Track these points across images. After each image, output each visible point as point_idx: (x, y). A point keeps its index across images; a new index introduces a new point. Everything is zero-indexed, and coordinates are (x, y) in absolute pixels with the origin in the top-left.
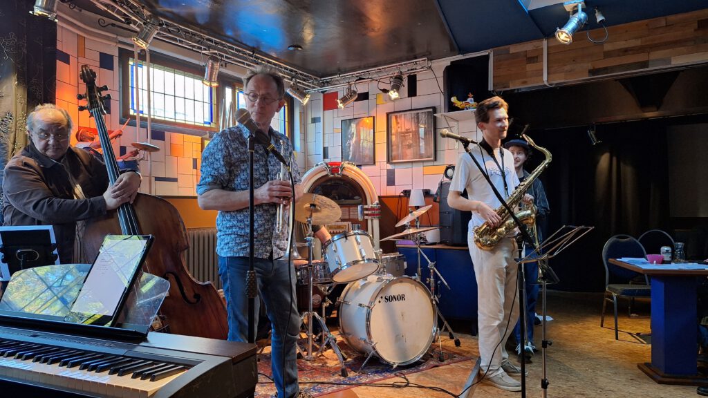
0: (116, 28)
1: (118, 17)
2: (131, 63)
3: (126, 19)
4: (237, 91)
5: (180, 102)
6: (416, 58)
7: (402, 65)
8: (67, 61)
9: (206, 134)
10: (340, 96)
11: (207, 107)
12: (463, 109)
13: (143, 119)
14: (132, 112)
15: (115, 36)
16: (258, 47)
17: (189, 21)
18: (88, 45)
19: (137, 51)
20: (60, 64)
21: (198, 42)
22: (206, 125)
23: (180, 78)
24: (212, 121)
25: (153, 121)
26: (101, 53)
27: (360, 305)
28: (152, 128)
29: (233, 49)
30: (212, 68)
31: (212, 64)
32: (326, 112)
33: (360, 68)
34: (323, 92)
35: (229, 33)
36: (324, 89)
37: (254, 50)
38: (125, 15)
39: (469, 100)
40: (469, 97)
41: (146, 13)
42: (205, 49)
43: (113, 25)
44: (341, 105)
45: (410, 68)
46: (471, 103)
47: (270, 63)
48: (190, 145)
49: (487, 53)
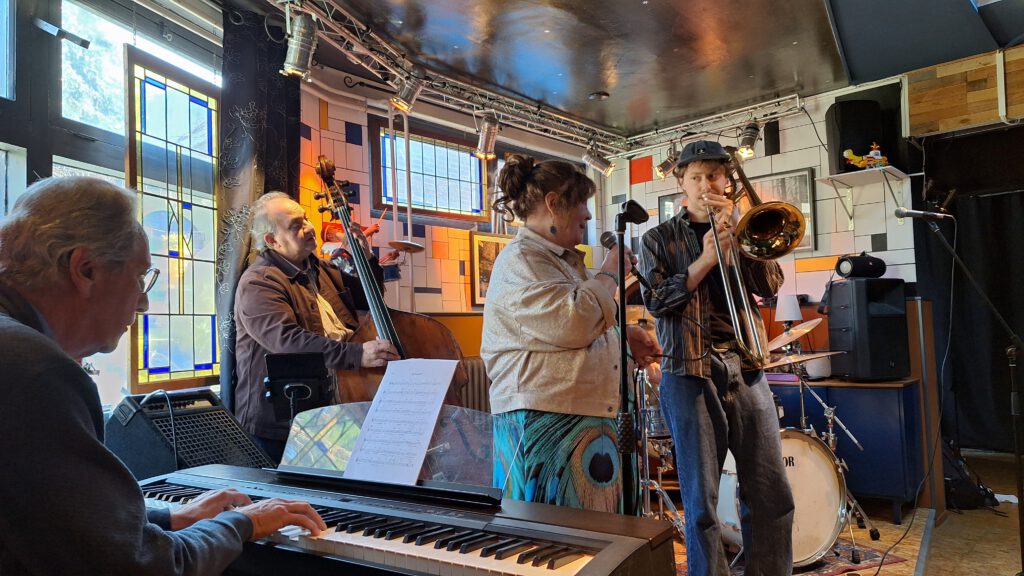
0: (365, 87)
1: (374, 71)
2: (382, 134)
3: (383, 75)
5: (443, 184)
6: (778, 97)
7: (755, 108)
8: (309, 138)
9: (474, 226)
10: (657, 162)
11: (476, 188)
12: (864, 168)
13: (402, 210)
14: (384, 201)
15: (364, 99)
16: (545, 99)
17: (456, 70)
18: (331, 113)
19: (390, 117)
20: (303, 142)
21: (468, 99)
22: (475, 214)
23: (442, 151)
24: (481, 208)
25: (415, 211)
26: (346, 123)
28: (412, 221)
29: (512, 105)
30: (489, 133)
31: (489, 129)
32: (634, 186)
33: (687, 118)
34: (629, 158)
35: (502, 81)
36: (630, 153)
37: (539, 104)
38: (382, 68)
39: (872, 153)
40: (871, 149)
41: (408, 64)
42: (478, 109)
43: (362, 84)
44: (658, 174)
45: (769, 112)
46: (876, 157)
47: (559, 121)
48: (456, 242)
49: (898, 81)
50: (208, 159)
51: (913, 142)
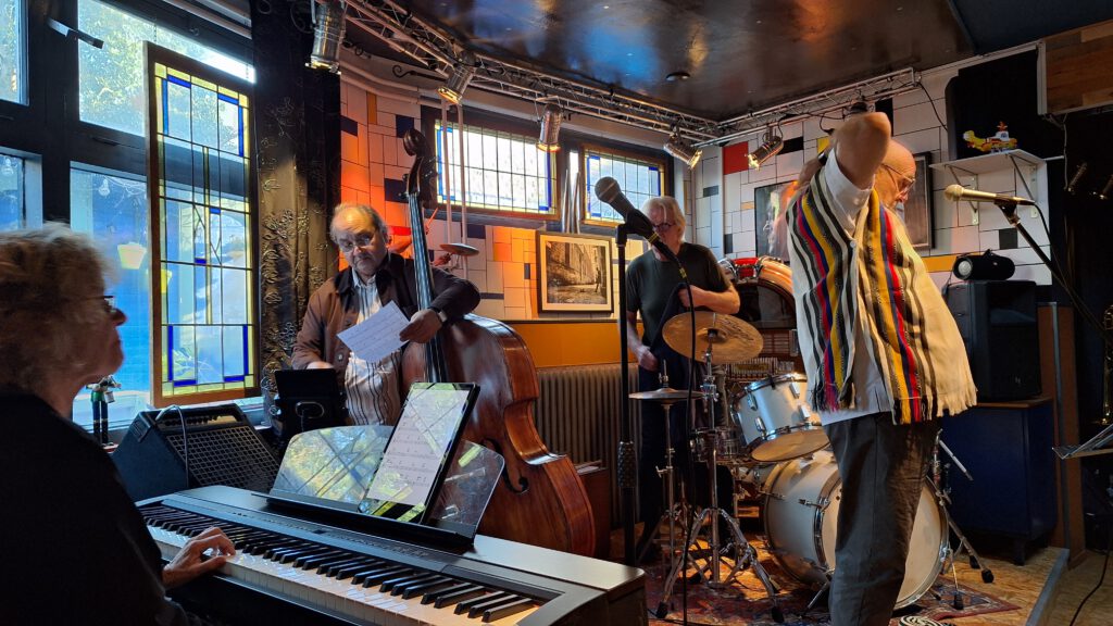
0: (417, 77)
1: (419, 59)
2: (437, 127)
3: (430, 62)
4: (587, 156)
5: (504, 178)
7: (863, 85)
8: (355, 133)
9: (542, 224)
10: (753, 147)
11: (543, 183)
12: (988, 152)
13: (456, 209)
14: (440, 200)
15: (415, 89)
16: (619, 82)
17: (516, 54)
18: (381, 106)
19: (445, 108)
20: (345, 137)
21: (530, 85)
22: (542, 212)
23: (504, 143)
24: (550, 205)
25: (470, 210)
26: (397, 116)
27: (802, 502)
28: (468, 220)
29: (580, 90)
30: (551, 122)
31: (551, 117)
32: (729, 176)
33: (787, 98)
34: (722, 145)
35: (575, 66)
36: (723, 139)
37: (612, 88)
38: (428, 55)
39: (998, 135)
40: (998, 130)
41: (457, 49)
42: (540, 96)
43: (413, 73)
44: (753, 163)
45: (880, 89)
46: (1003, 139)
47: (637, 105)
48: (521, 244)
49: (1034, 48)
50: (240, 160)
51: (1051, 119)
